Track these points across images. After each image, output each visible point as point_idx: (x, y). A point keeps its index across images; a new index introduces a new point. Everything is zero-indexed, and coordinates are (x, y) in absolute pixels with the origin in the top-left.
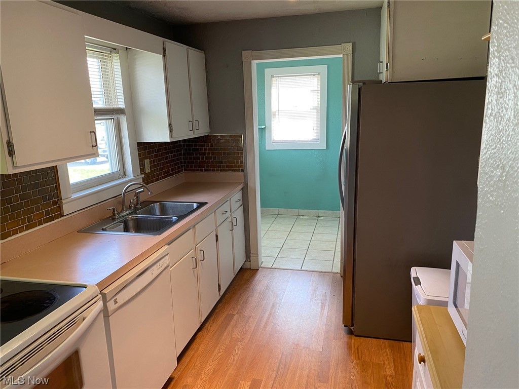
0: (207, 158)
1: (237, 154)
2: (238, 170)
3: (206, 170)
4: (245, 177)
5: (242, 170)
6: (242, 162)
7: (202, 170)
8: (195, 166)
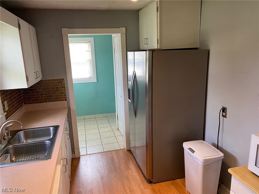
0: (40, 95)
1: (62, 90)
2: (63, 100)
3: (40, 102)
4: (69, 104)
5: (66, 100)
6: (65, 95)
7: (37, 103)
8: (32, 100)
